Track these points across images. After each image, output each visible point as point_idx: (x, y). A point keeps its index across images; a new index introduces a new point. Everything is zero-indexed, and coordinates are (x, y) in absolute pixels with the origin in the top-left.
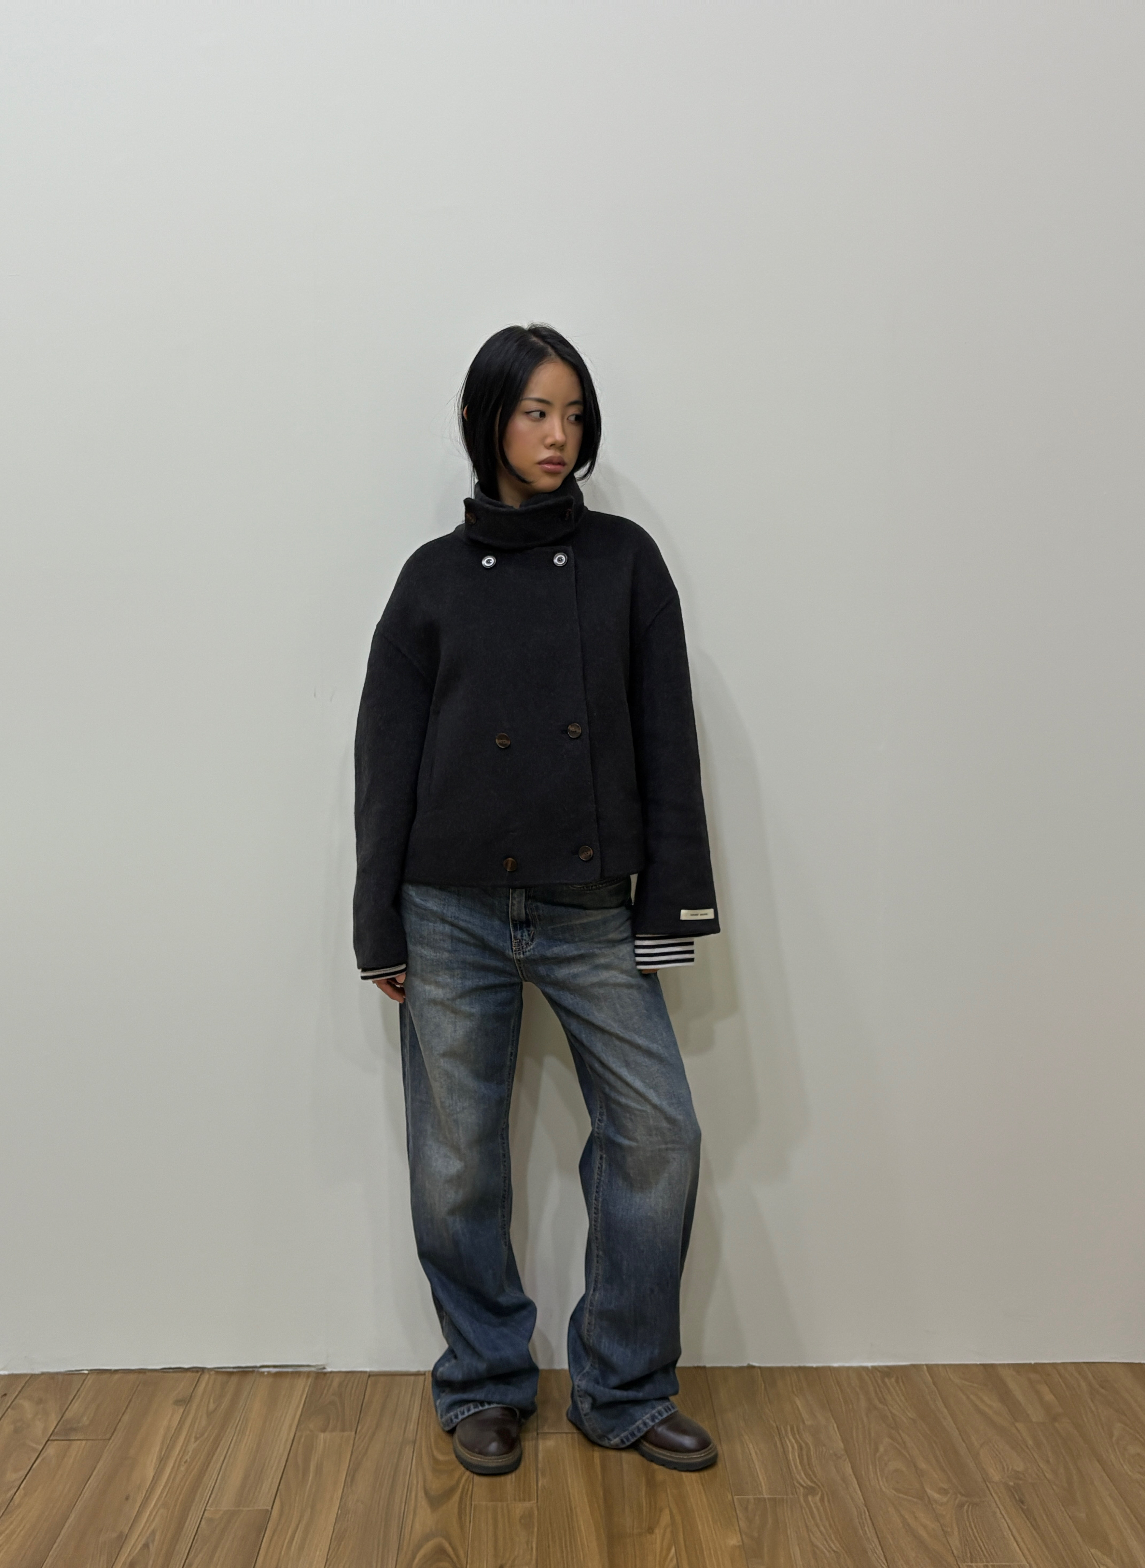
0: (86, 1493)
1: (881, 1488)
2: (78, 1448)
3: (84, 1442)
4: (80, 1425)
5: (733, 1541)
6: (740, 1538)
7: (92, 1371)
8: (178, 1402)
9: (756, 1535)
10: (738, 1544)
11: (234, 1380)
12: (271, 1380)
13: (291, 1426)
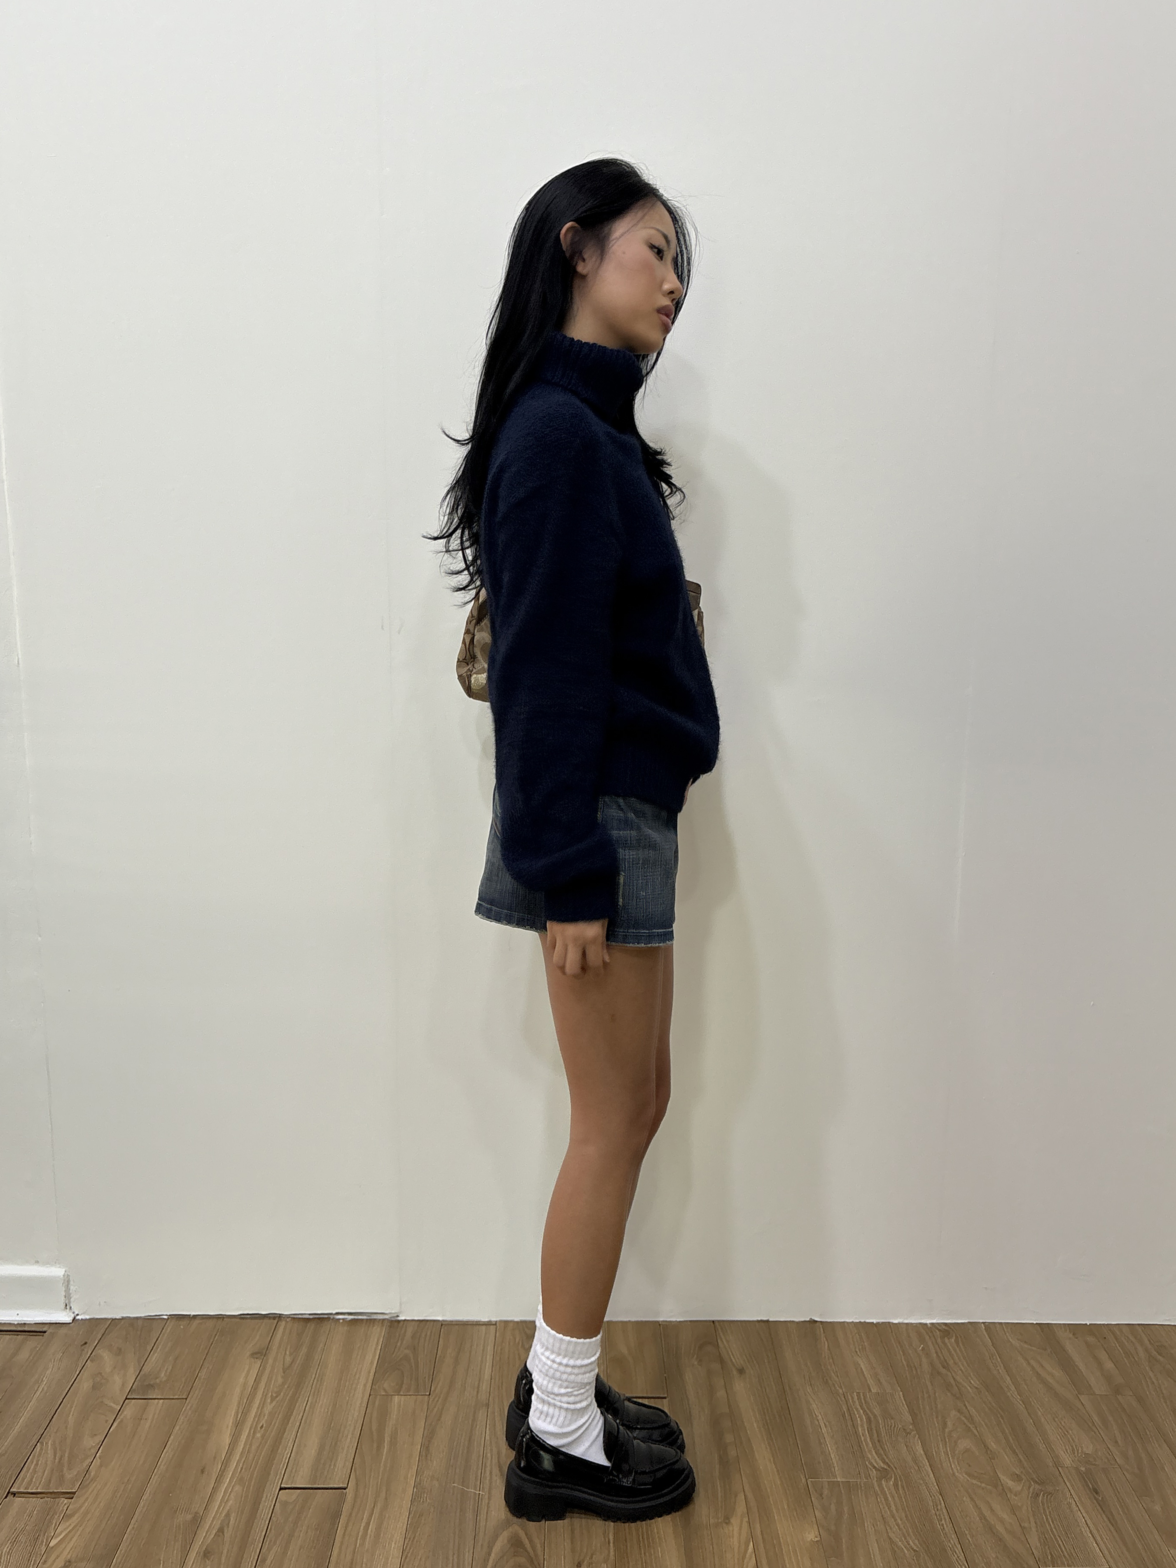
0: (162, 1466)
1: (954, 1474)
2: (156, 1408)
3: (162, 1401)
4: (158, 1381)
5: (811, 1535)
6: (817, 1533)
7: (172, 1316)
8: (255, 1355)
9: (833, 1528)
10: (816, 1539)
11: (311, 1326)
12: (346, 1328)
13: (365, 1385)
